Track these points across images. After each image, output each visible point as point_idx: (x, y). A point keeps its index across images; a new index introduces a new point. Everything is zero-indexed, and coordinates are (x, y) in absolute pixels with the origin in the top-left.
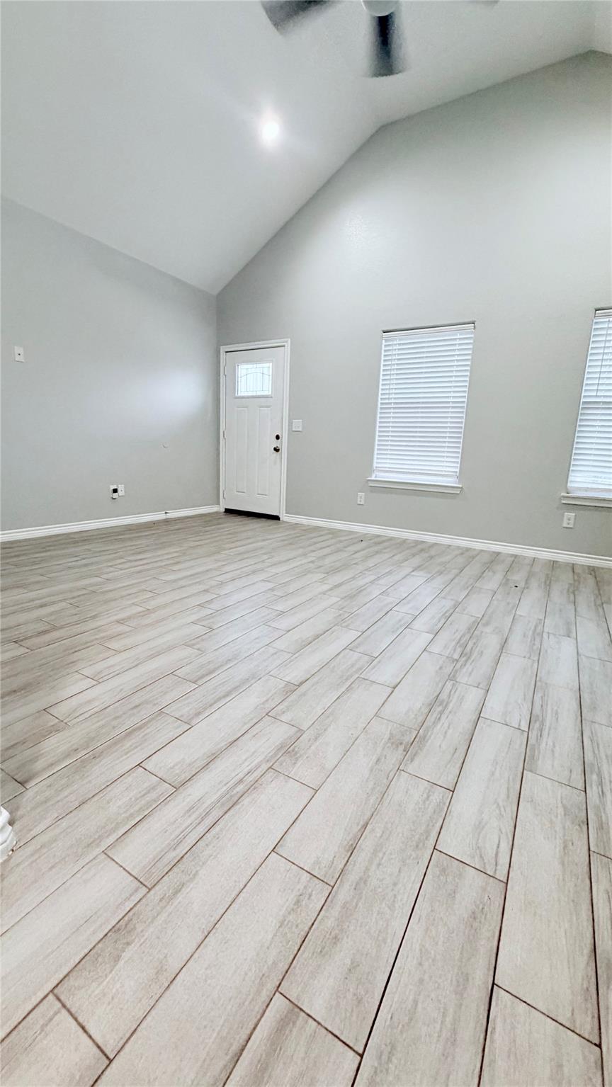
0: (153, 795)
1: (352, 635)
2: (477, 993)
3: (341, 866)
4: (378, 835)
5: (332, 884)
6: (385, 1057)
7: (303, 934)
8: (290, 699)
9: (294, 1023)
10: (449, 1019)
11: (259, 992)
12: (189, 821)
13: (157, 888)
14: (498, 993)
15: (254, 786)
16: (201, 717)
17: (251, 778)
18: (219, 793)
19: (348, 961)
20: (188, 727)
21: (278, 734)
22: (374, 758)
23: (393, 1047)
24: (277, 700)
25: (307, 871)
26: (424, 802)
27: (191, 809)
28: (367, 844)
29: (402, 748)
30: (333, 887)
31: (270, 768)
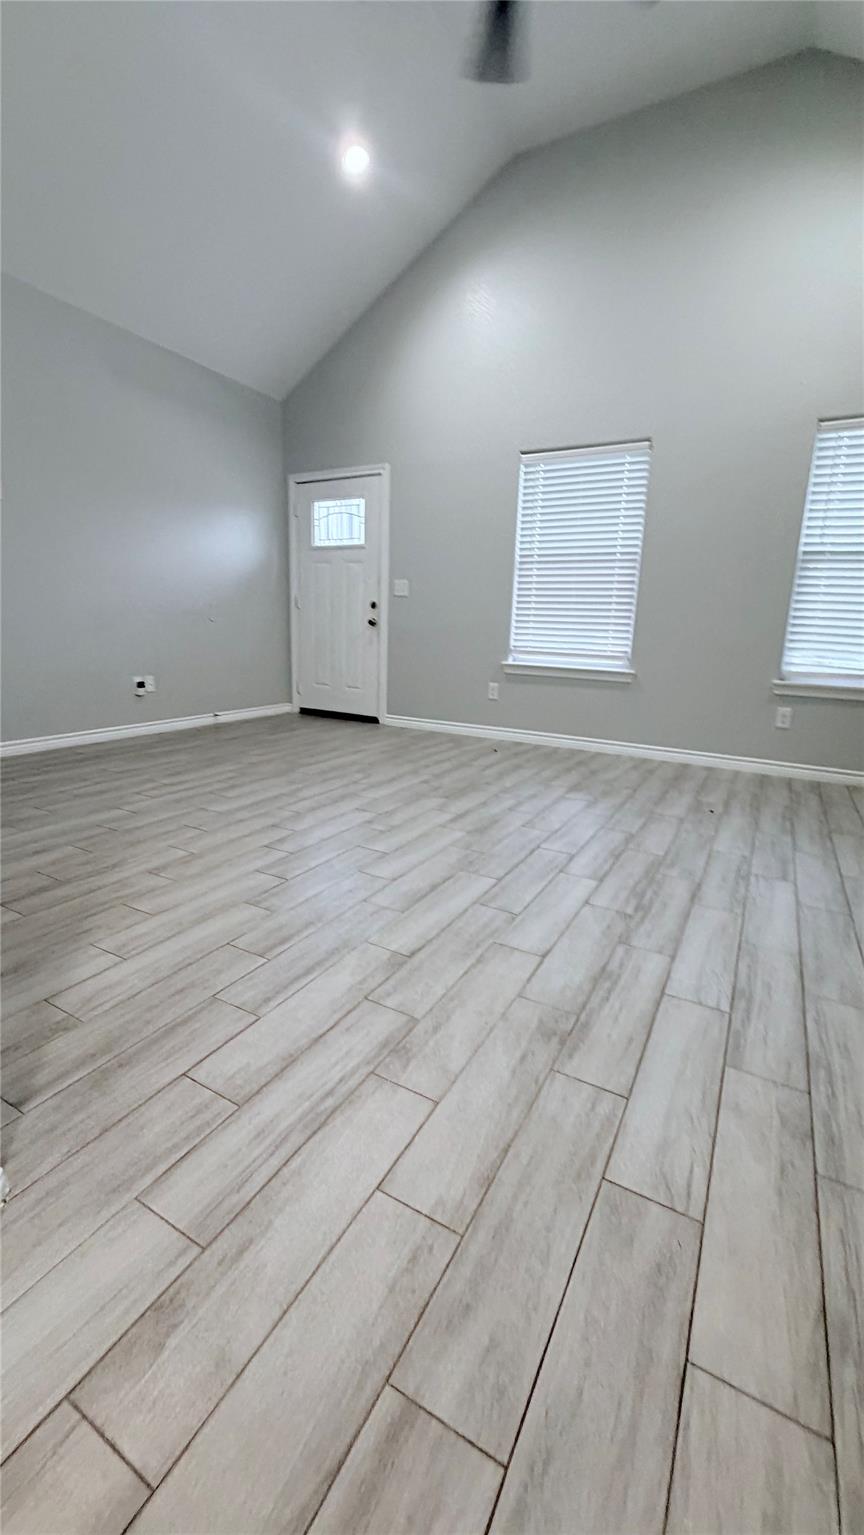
0: (207, 1116)
1: (483, 884)
2: (664, 1376)
3: (475, 1206)
4: (525, 1162)
5: (461, 1231)
6: (538, 1469)
7: (422, 1303)
8: (398, 976)
9: (412, 1427)
10: (626, 1413)
11: (360, 1387)
12: (256, 1153)
13: (214, 1246)
14: (693, 1374)
15: (350, 1098)
16: (273, 1004)
17: (344, 1089)
18: (300, 1111)
19: (486, 1340)
20: (255, 1018)
21: (381, 1025)
22: (518, 1054)
23: (549, 1452)
24: (379, 978)
25: (426, 1216)
26: (587, 1115)
27: (260, 1134)
28: (509, 1175)
29: (555, 1040)
30: (462, 1237)
31: (372, 1072)
